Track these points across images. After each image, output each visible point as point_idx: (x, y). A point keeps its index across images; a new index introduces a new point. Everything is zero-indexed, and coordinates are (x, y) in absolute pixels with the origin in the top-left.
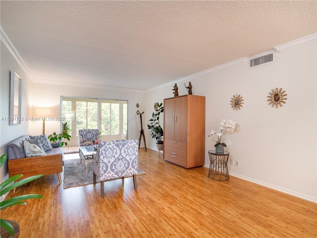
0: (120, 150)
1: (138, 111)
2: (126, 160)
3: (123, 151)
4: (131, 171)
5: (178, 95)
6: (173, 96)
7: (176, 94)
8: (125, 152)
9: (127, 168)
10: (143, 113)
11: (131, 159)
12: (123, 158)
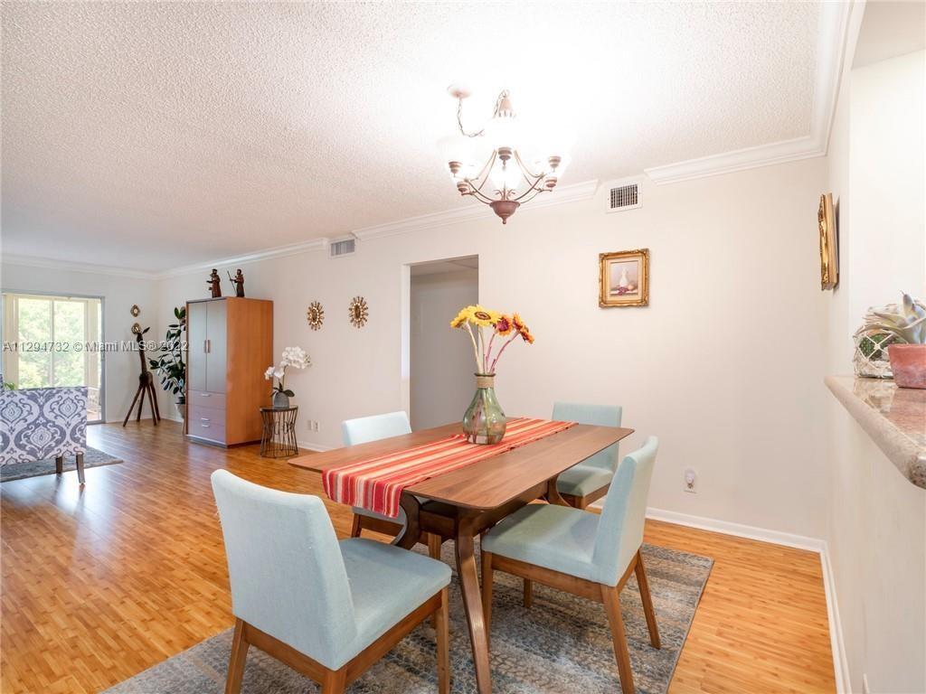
0: (41, 407)
1: (136, 325)
2: (54, 426)
3: (46, 408)
4: (71, 449)
5: (220, 295)
6: (209, 295)
7: (216, 291)
8: (52, 410)
9: (58, 442)
10: (146, 331)
11: (68, 424)
12: (48, 421)
